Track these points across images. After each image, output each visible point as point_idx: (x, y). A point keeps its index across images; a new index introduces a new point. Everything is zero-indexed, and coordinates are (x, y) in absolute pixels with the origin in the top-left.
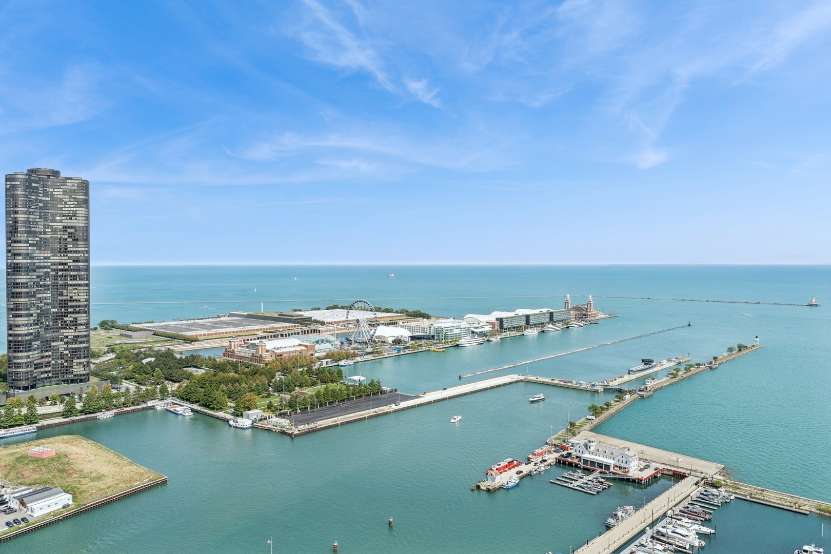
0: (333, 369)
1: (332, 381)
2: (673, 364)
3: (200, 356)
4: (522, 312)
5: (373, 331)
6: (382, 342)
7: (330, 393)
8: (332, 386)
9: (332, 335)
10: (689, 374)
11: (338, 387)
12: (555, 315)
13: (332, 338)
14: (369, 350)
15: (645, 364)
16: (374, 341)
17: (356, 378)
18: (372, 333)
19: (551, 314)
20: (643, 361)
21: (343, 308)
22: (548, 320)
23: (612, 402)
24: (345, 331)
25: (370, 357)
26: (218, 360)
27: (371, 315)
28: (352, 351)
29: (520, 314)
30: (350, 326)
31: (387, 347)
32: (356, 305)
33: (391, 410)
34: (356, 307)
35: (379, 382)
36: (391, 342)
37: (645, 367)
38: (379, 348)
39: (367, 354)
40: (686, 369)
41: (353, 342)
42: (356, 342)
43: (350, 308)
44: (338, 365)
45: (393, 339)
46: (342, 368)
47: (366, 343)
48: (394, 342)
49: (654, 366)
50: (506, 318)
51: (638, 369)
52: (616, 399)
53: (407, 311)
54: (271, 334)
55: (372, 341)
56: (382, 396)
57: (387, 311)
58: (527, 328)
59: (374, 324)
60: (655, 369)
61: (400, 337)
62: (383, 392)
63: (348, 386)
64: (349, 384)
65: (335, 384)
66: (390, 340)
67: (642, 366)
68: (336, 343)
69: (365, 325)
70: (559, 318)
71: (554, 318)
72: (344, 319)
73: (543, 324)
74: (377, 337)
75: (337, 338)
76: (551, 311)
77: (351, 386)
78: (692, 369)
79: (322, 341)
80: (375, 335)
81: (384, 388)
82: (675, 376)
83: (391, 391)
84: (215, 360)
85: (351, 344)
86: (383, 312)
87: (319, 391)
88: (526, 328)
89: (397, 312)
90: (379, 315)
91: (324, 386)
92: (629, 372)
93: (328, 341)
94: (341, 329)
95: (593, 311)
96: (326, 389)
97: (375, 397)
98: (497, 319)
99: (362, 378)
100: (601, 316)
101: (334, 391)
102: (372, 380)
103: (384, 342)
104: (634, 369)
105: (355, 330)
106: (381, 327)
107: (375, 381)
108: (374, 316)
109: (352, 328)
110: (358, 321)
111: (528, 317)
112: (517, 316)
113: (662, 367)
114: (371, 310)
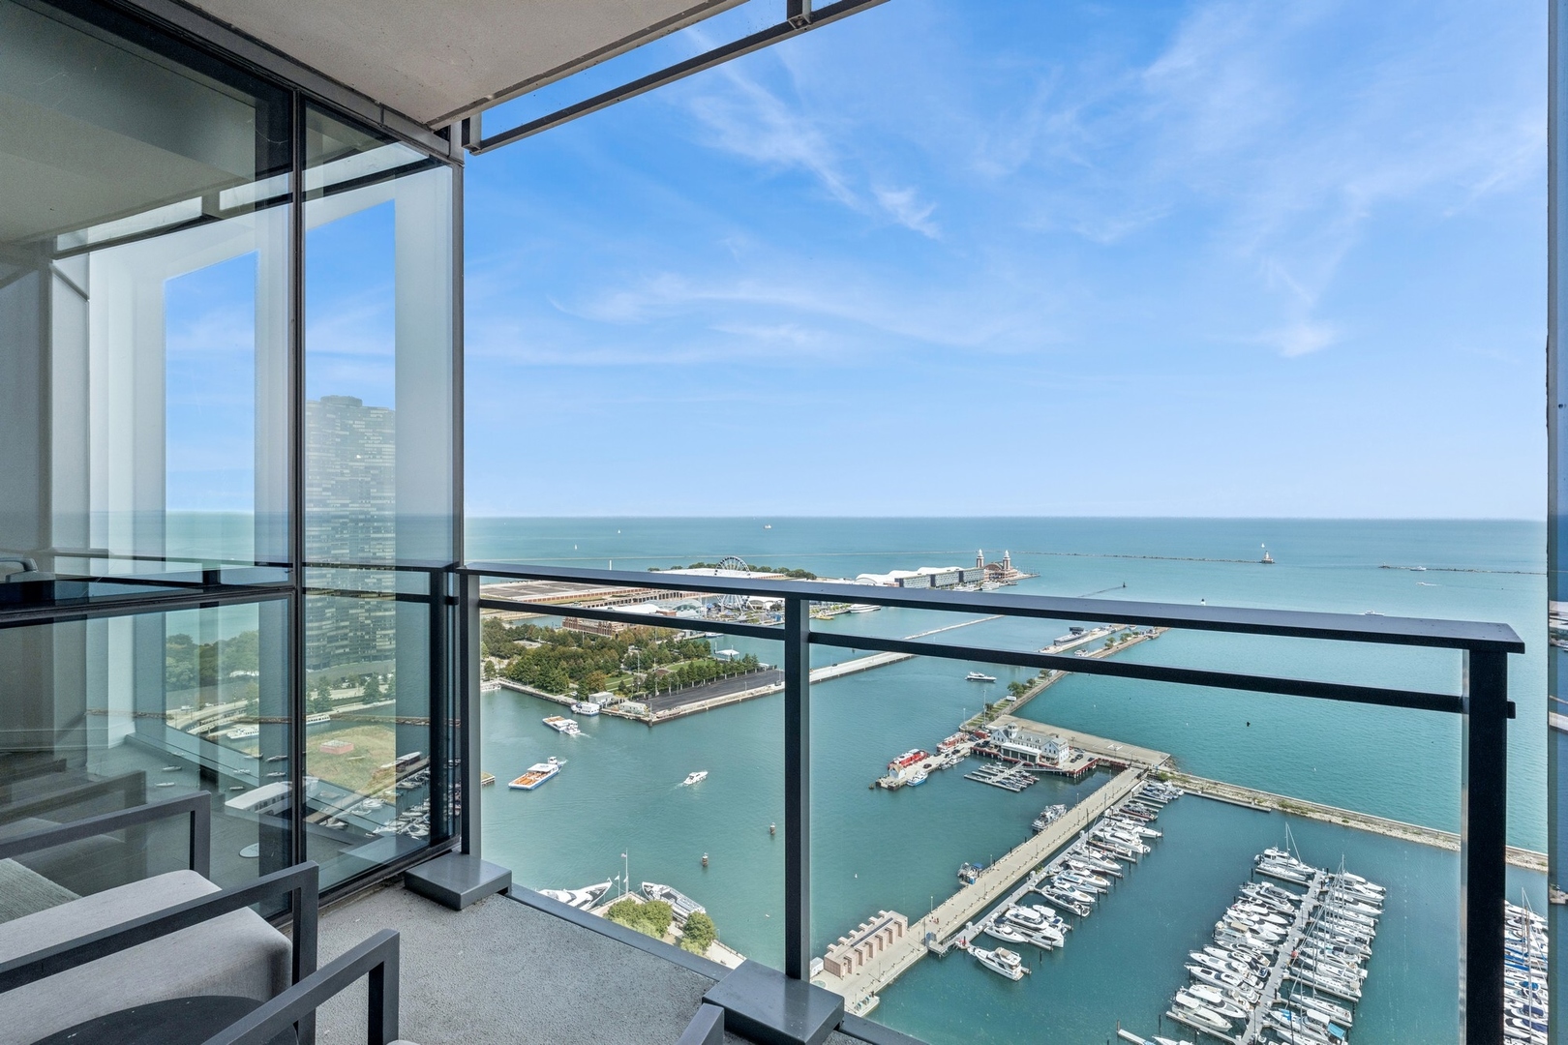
0: (698, 641)
1: (698, 657)
2: (1107, 633)
3: (534, 626)
4: (925, 571)
6: (758, 608)
7: (696, 670)
8: (697, 662)
9: (697, 599)
10: (1125, 645)
11: (706, 664)
12: (965, 574)
13: (697, 604)
14: (743, 617)
15: (1073, 633)
16: (749, 607)
17: (727, 652)
19: (961, 574)
20: (1071, 629)
21: (709, 566)
22: (957, 581)
23: (1036, 679)
26: (556, 631)
27: (744, 575)
29: (924, 574)
31: (764, 614)
32: (726, 563)
33: (770, 691)
34: (726, 565)
35: (755, 657)
36: (768, 608)
37: (1073, 636)
38: (755, 616)
40: (1122, 639)
41: (722, 609)
42: (726, 608)
43: (719, 567)
44: (705, 636)
45: (771, 604)
46: (710, 640)
47: (738, 609)
48: (772, 608)
49: (1085, 636)
50: (907, 579)
51: (1066, 639)
52: (1041, 675)
53: (788, 570)
54: (622, 599)
55: (745, 606)
56: (759, 674)
57: (764, 570)
60: (1086, 640)
62: (760, 670)
63: (717, 662)
64: (719, 659)
65: (701, 659)
66: (768, 606)
67: (1070, 636)
68: (702, 609)
70: (970, 579)
71: (965, 578)
73: (951, 586)
74: (752, 602)
75: (703, 603)
76: (961, 569)
77: (721, 662)
78: (1129, 638)
79: (685, 607)
81: (762, 665)
82: (1109, 647)
83: (770, 668)
84: (552, 631)
85: (720, 610)
86: (758, 571)
87: (681, 669)
89: (775, 572)
90: (754, 575)
91: (688, 662)
92: (1055, 643)
93: (691, 607)
95: (1010, 570)
96: (691, 666)
97: (751, 675)
98: (896, 580)
99: (734, 653)
100: (1020, 575)
101: (700, 668)
102: (747, 655)
103: (761, 608)
104: (1061, 639)
107: (751, 655)
111: (933, 577)
112: (920, 577)
113: (1095, 637)
114: (744, 570)
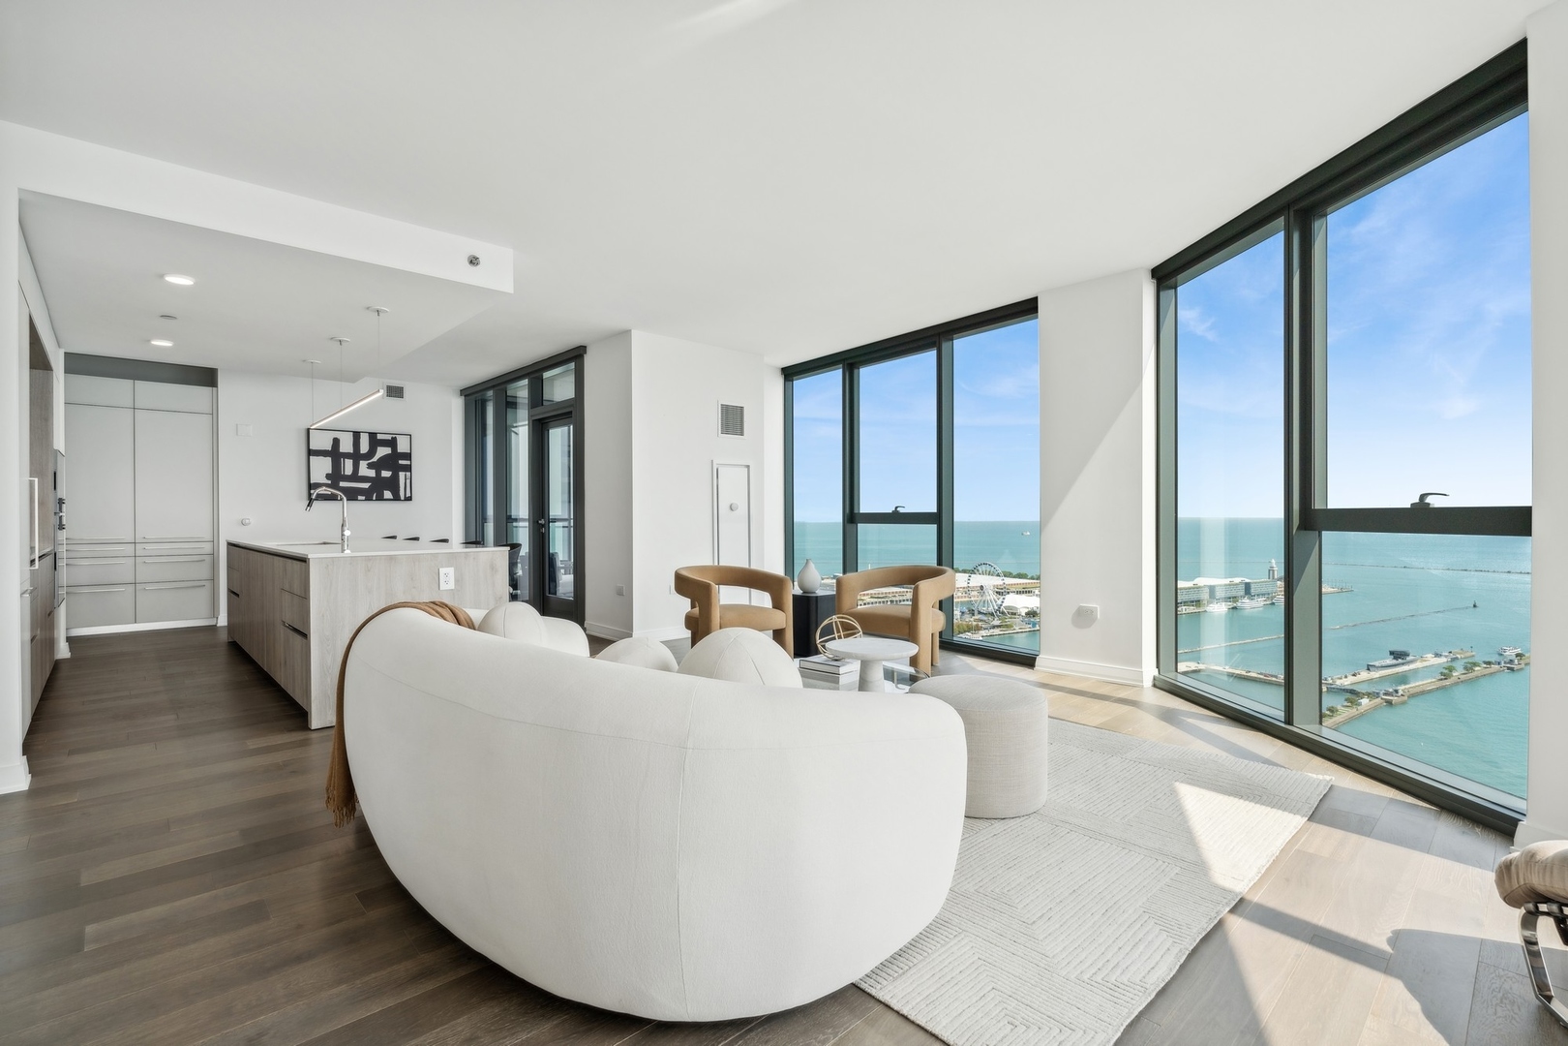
2: (1443, 660)
4: (1203, 581)
5: (1001, 600)
6: (1013, 614)
10: (1470, 675)
12: (1252, 586)
14: (996, 622)
15: (1396, 658)
16: (1003, 613)
18: (999, 602)
19: (1247, 587)
20: (1392, 653)
21: (964, 571)
22: (1242, 593)
23: (1339, 707)
24: (967, 599)
25: (997, 631)
27: (998, 581)
28: (974, 623)
29: (1201, 584)
30: (973, 593)
31: (1018, 620)
32: (979, 568)
34: (980, 571)
36: (1023, 615)
37: (1395, 662)
38: (1009, 621)
39: (994, 627)
40: (1466, 668)
41: (976, 612)
42: (980, 613)
43: (972, 572)
45: (1027, 610)
47: (992, 614)
48: (1028, 614)
49: (1412, 662)
50: (1182, 589)
51: (1384, 664)
52: (1346, 704)
54: (879, 600)
55: (1000, 612)
57: (1020, 576)
58: (1212, 603)
59: (1001, 592)
60: (1412, 666)
61: (1035, 609)
66: (1023, 612)
67: (1390, 661)
69: (991, 592)
70: (1257, 592)
71: (1252, 591)
72: (965, 585)
73: (1234, 599)
74: (1006, 608)
76: (1247, 581)
78: (1477, 668)
80: (1004, 605)
82: (1446, 676)
85: (973, 615)
86: (1014, 577)
88: (1209, 603)
89: (1032, 578)
90: (1009, 581)
92: (1369, 668)
94: (962, 597)
100: (1327, 589)
103: (1015, 614)
104: (1377, 664)
105: (980, 598)
106: (1011, 594)
108: (1001, 583)
109: (975, 596)
110: (982, 587)
111: (1212, 588)
112: (1195, 587)
113: (1425, 664)
114: (998, 575)
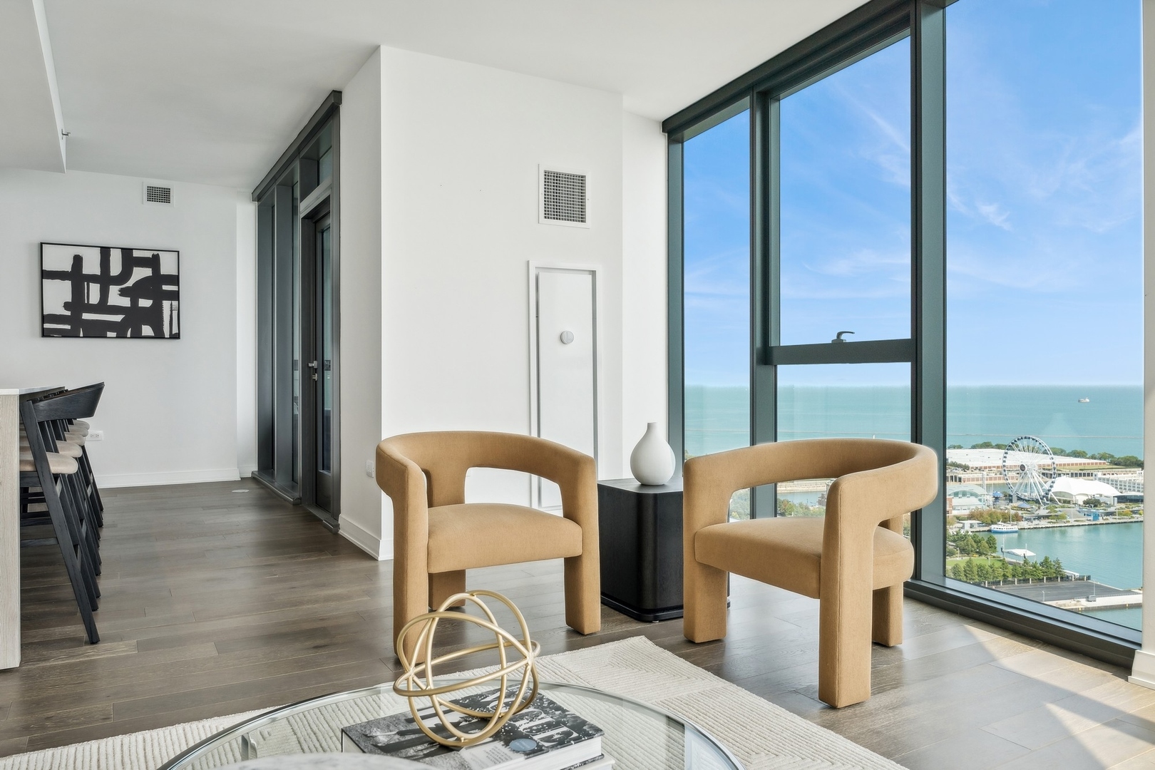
0: (980, 536)
1: (980, 554)
3: (788, 502)
5: (1049, 483)
6: (1065, 502)
7: (975, 569)
8: (977, 560)
9: (980, 485)
11: (989, 563)
13: (979, 491)
14: (1043, 512)
16: (1052, 500)
17: (1020, 552)
18: (1047, 487)
21: (999, 447)
24: (1002, 481)
25: (1044, 523)
26: (811, 508)
27: (1045, 460)
28: (1012, 512)
30: (1011, 474)
31: (1073, 510)
32: (1018, 443)
33: (1080, 607)
34: (1021, 447)
35: (1058, 562)
36: (1081, 503)
38: (1059, 511)
39: (1039, 518)
41: (1015, 498)
42: (1019, 499)
43: (1010, 448)
44: (989, 531)
45: (1085, 498)
46: (996, 536)
47: (1037, 502)
48: (1087, 503)
53: (1112, 456)
55: (1048, 499)
56: (1065, 584)
57: (1076, 454)
59: (1049, 473)
61: (1097, 497)
62: (1065, 578)
63: (1003, 561)
64: (1008, 559)
65: (983, 557)
66: (1081, 500)
68: (986, 497)
69: (1035, 474)
72: (1000, 463)
74: (1056, 493)
75: (988, 490)
77: (1011, 563)
79: (964, 494)
80: (1053, 490)
81: (1068, 572)
83: (1081, 579)
84: (807, 508)
85: (1011, 501)
86: (1068, 455)
87: (956, 565)
89: (1093, 457)
90: (1060, 460)
91: (966, 558)
93: (972, 494)
94: (995, 479)
96: (969, 564)
97: (1051, 584)
99: (1029, 553)
101: (981, 568)
102: (1046, 559)
103: (1069, 502)
105: (1020, 481)
106: (1063, 477)
107: (1052, 559)
108: (1050, 462)
109: (1013, 478)
110: (1022, 467)
114: (1045, 452)
